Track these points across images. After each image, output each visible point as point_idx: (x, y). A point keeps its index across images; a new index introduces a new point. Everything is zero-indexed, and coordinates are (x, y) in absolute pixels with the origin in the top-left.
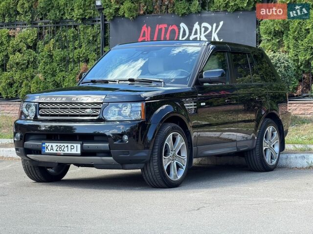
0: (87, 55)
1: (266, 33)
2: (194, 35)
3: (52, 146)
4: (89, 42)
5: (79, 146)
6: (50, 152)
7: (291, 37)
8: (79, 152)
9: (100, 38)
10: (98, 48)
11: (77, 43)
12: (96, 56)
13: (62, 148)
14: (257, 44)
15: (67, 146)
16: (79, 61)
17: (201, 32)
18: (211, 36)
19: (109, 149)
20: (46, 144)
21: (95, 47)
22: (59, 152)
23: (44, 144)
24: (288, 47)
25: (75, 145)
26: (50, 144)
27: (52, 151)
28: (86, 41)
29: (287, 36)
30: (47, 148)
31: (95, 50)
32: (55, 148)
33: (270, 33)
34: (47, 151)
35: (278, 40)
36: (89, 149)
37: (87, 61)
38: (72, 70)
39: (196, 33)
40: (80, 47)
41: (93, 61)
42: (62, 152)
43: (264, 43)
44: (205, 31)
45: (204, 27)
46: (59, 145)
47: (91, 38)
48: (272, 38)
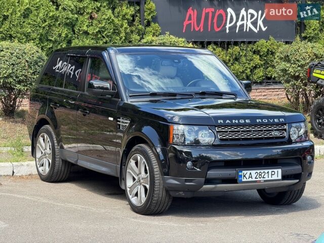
3: (250, 173)
8: (280, 177)
15: (268, 172)
20: (243, 172)
22: (259, 179)
27: (250, 179)
32: (254, 175)
34: (245, 180)
36: (287, 173)
42: (262, 179)
46: (258, 171)
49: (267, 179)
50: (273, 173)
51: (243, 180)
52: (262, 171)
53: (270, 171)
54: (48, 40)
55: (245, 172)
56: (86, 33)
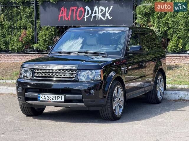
0: (26, 25)
1: (140, 14)
2: (95, 14)
3: (45, 96)
4: (27, 17)
5: (63, 97)
6: (43, 100)
7: (155, 17)
8: (63, 100)
9: (34, 15)
10: (33, 20)
11: (19, 17)
12: (31, 25)
13: (52, 98)
14: (134, 20)
15: (55, 97)
16: (20, 28)
17: (98, 12)
18: (105, 15)
19: (82, 98)
20: (41, 95)
21: (31, 20)
22: (50, 100)
23: (40, 95)
24: (154, 23)
25: (60, 96)
26: (44, 95)
27: (45, 100)
28: (25, 16)
29: (153, 16)
30: (41, 97)
31: (31, 22)
32: (47, 98)
33: (142, 14)
34: (41, 99)
35: (147, 18)
36: (69, 98)
37: (25, 28)
38: (16, 34)
39: (95, 13)
40: (21, 19)
41: (30, 29)
42: (51, 100)
43: (139, 20)
44: (101, 12)
45: (100, 9)
46: (49, 96)
47: (28, 15)
48: (144, 17)
49: (54, 100)
50: (59, 97)
51: (41, 100)
52: (52, 96)
53: (57, 96)
55: (42, 95)
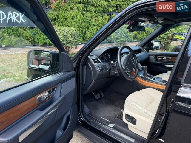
2: (9, 17)
18: (19, 18)
44: (15, 16)
45: (14, 14)
54: (81, 27)
56: (94, 25)
